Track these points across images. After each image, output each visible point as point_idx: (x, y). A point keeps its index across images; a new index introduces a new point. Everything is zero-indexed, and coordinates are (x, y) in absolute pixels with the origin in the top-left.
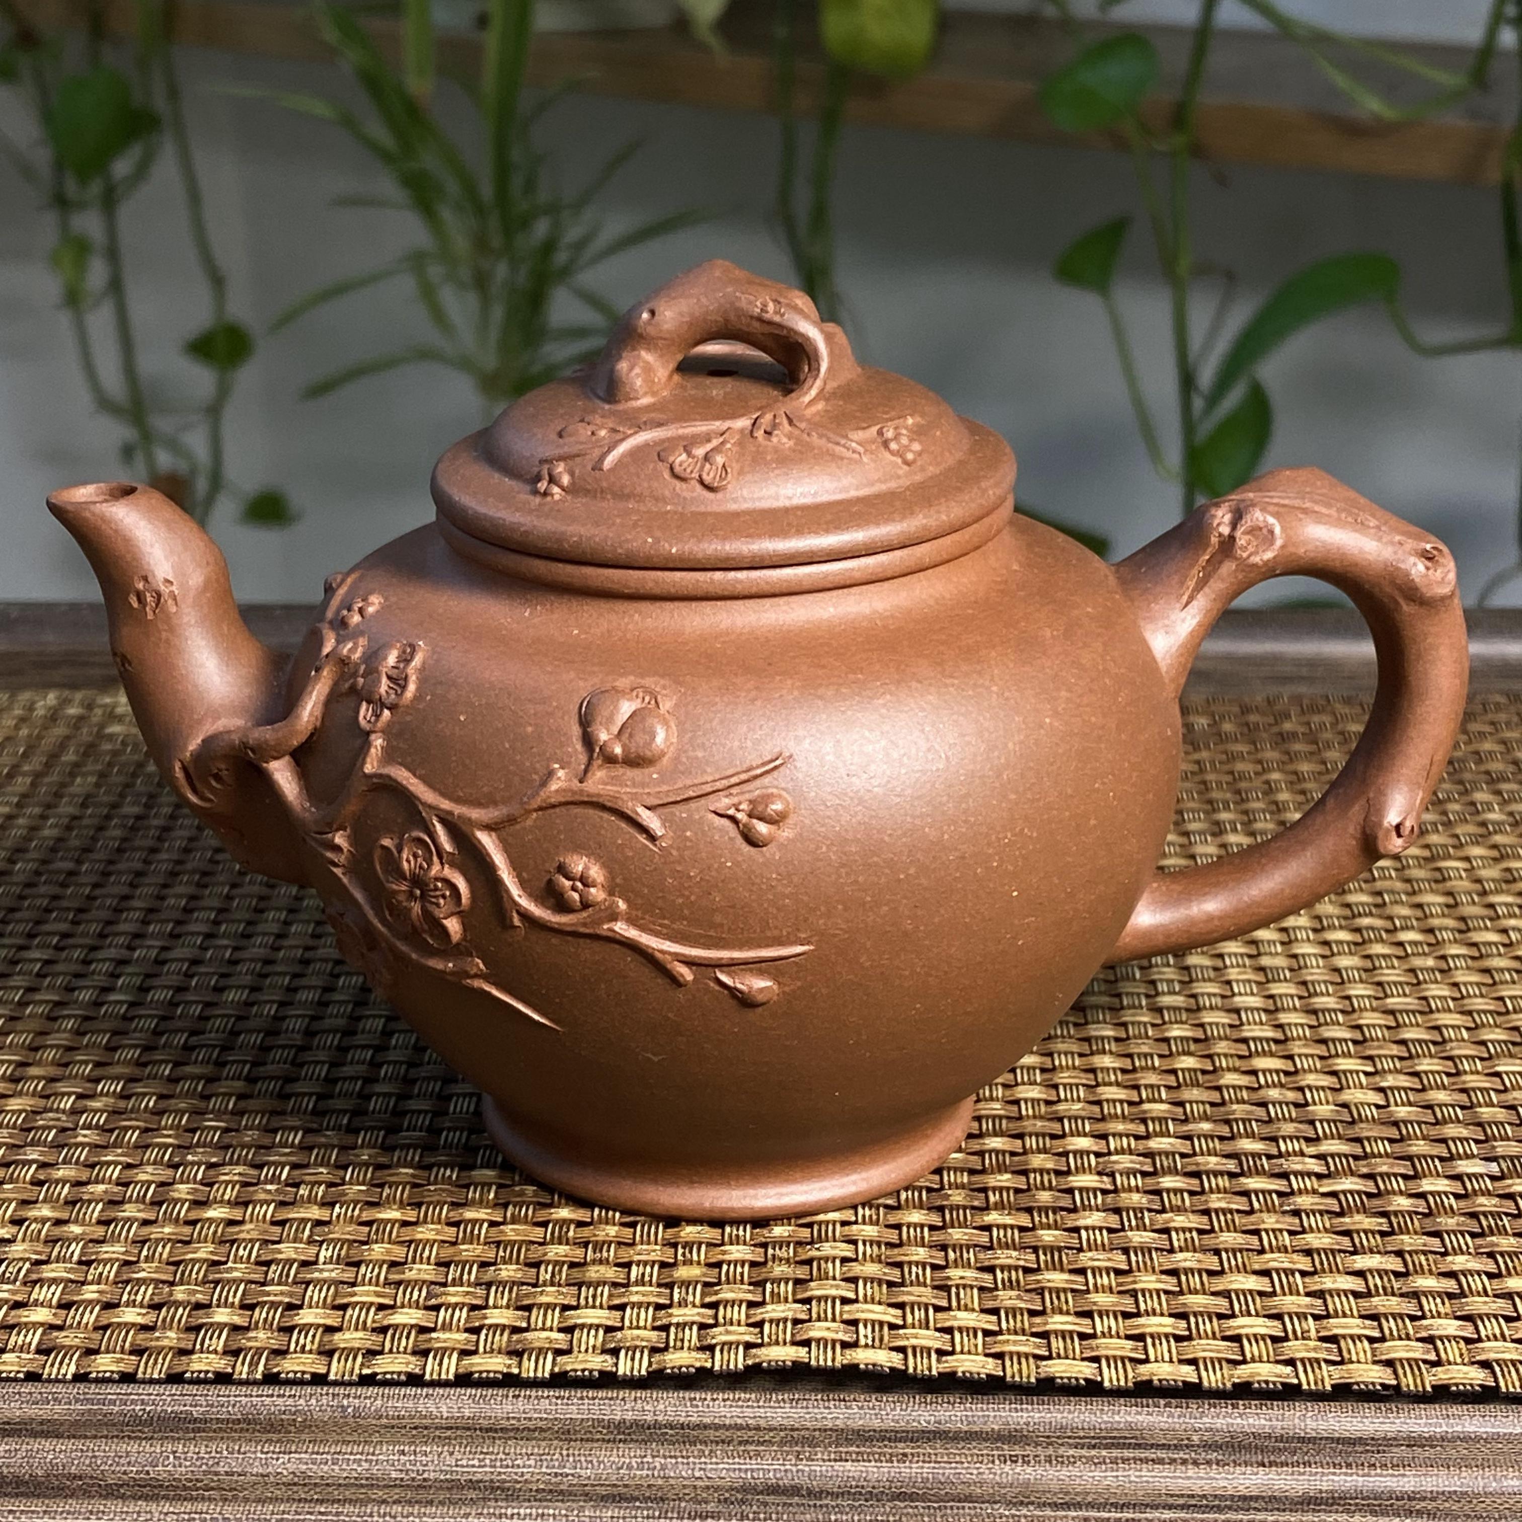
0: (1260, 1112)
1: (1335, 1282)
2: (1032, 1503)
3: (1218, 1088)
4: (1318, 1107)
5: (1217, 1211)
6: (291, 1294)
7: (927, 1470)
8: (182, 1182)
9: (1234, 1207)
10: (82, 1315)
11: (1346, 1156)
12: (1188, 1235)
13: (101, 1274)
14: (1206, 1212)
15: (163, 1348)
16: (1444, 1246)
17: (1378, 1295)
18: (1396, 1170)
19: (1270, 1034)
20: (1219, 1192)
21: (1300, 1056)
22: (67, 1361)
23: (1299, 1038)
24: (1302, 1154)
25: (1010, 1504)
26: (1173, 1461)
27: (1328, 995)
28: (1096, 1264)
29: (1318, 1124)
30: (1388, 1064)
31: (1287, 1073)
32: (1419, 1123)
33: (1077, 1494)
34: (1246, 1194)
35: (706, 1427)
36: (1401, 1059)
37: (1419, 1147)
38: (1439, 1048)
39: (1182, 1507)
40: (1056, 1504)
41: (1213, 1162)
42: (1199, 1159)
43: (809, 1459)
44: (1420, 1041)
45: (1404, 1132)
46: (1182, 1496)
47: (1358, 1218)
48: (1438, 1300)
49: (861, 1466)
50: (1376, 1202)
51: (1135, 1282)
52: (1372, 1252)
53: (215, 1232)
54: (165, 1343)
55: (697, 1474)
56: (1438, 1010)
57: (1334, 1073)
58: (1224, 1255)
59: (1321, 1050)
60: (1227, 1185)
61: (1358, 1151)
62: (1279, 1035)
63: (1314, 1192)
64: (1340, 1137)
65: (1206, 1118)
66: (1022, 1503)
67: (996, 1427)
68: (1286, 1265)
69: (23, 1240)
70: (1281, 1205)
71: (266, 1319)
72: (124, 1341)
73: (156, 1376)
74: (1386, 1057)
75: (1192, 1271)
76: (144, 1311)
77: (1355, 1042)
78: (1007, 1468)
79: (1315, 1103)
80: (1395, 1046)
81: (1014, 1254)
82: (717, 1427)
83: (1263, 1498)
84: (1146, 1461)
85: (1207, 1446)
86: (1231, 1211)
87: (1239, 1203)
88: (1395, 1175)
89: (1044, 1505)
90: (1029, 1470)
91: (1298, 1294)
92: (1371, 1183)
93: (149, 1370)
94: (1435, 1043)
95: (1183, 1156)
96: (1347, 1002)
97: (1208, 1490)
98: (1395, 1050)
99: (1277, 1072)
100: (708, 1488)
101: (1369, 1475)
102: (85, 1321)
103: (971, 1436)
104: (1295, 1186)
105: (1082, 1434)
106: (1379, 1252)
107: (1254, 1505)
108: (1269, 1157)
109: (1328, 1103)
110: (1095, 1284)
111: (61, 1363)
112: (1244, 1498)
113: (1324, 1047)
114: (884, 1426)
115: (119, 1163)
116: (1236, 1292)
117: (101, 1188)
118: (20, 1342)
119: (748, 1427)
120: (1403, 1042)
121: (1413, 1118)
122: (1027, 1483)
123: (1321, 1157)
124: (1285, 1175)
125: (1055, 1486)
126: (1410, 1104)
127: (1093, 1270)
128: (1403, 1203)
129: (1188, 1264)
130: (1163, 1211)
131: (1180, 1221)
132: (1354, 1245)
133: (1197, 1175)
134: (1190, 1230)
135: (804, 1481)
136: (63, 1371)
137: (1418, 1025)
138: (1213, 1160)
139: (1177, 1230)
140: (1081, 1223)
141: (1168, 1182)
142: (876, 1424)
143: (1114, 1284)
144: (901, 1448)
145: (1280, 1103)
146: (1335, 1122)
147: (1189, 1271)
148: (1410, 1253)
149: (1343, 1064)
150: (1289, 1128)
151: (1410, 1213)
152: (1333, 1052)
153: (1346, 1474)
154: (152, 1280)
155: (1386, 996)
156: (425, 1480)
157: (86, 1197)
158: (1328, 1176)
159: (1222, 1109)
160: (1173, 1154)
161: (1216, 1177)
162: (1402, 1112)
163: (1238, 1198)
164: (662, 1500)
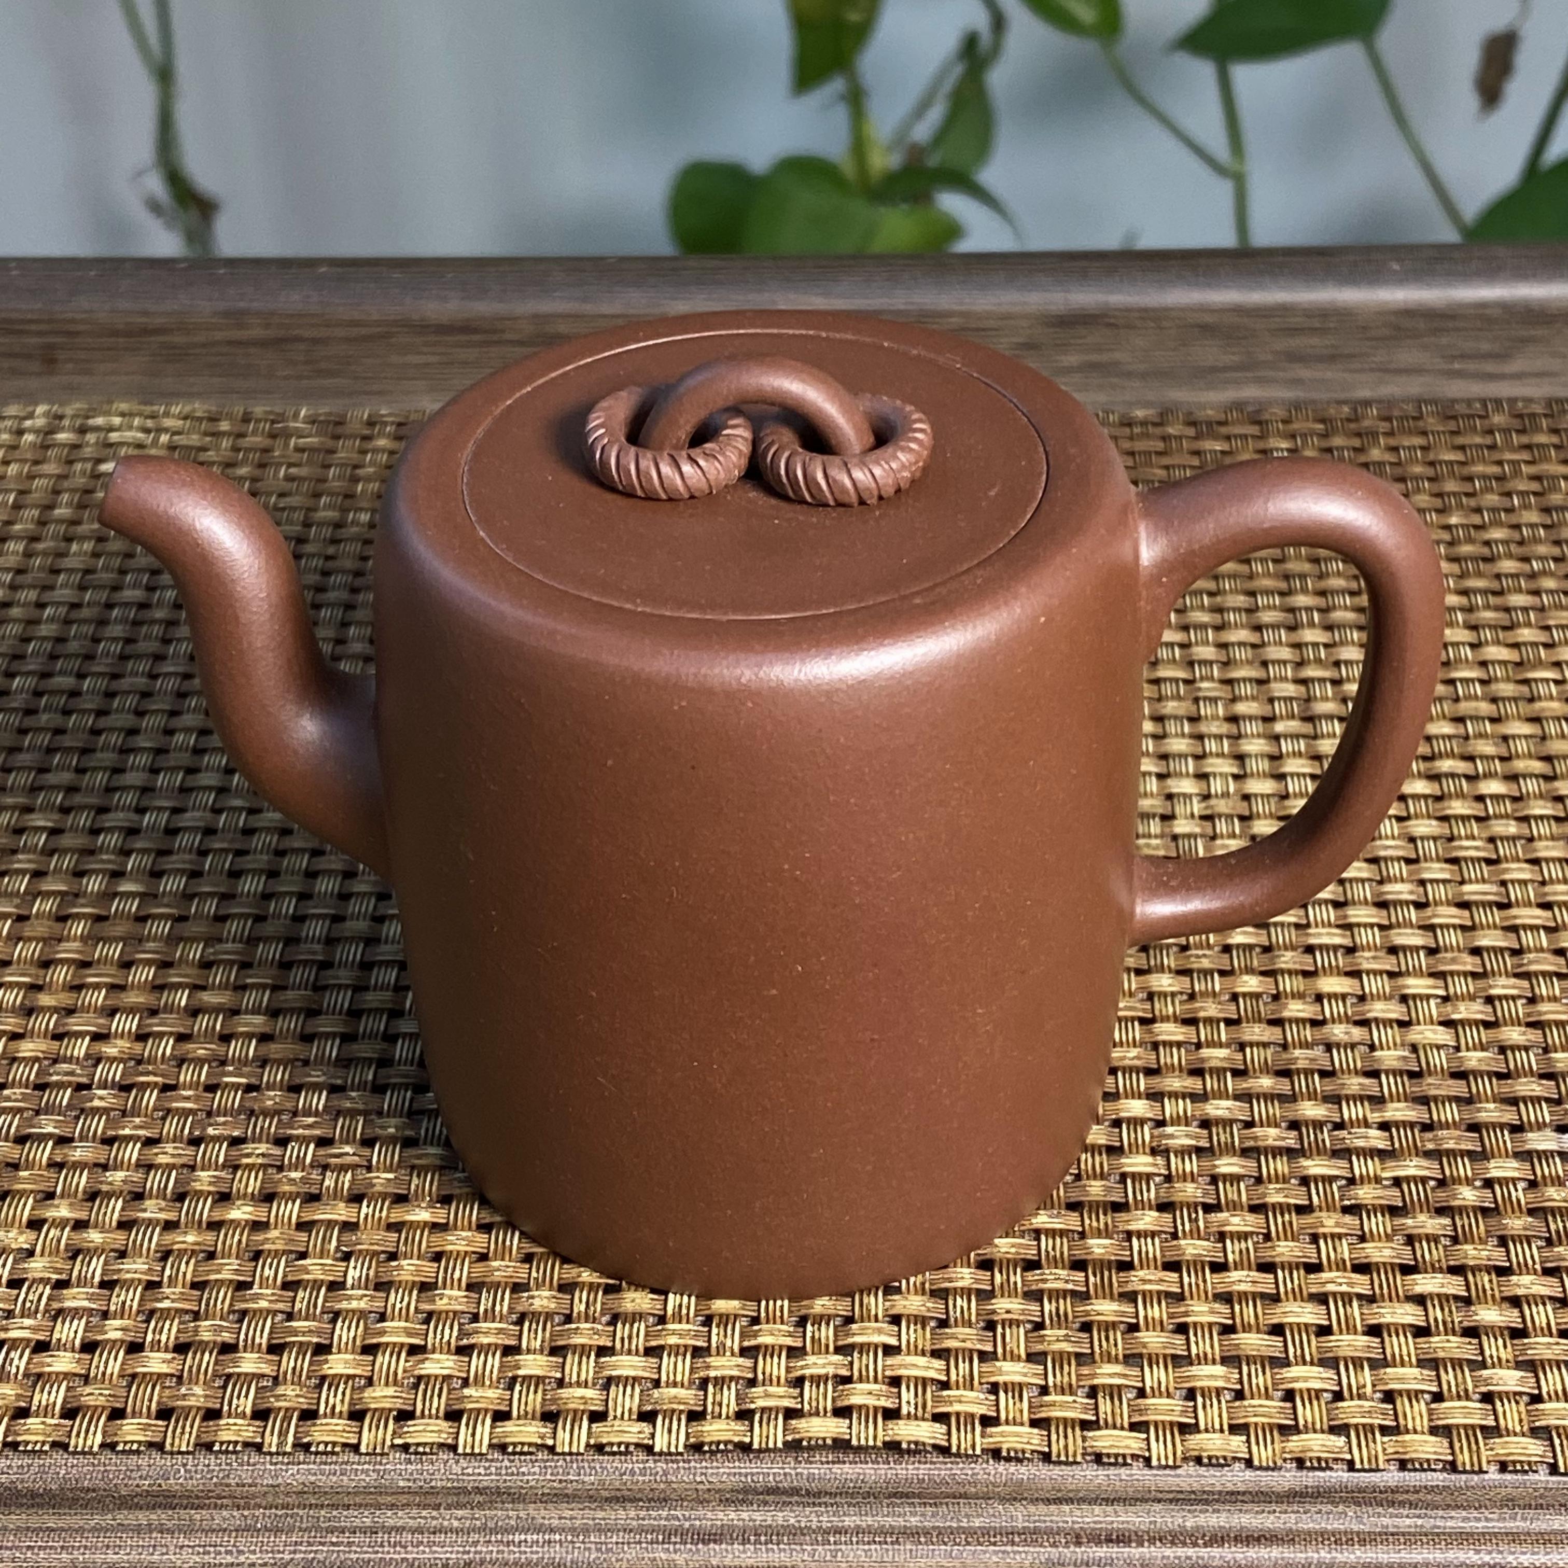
115: (138, 1138)
117: (120, 1175)
121: (1484, 1068)
157: (105, 1188)
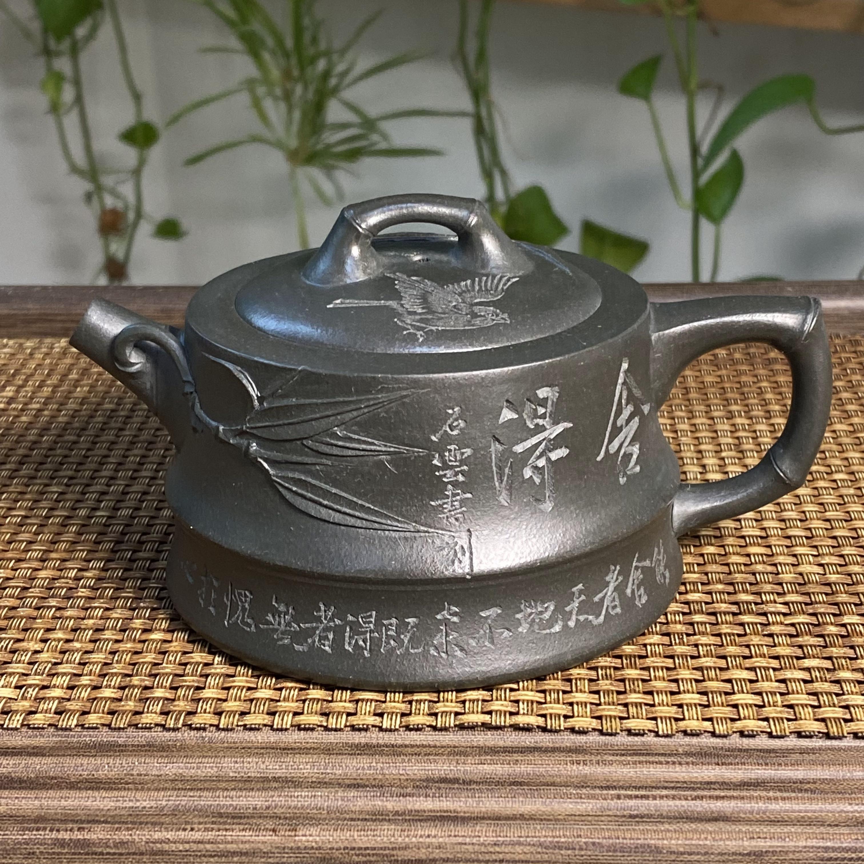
0: (752, 579)
1: (793, 674)
2: (589, 786)
3: (727, 565)
4: (786, 575)
5: (725, 634)
6: (198, 682)
7: (530, 769)
8: (137, 619)
9: (735, 632)
10: (81, 693)
11: (800, 603)
12: (708, 648)
13: (91, 670)
14: (719, 635)
15: (126, 711)
16: (856, 654)
17: (817, 681)
18: (829, 611)
19: (758, 533)
20: (727, 623)
21: (775, 546)
22: (72, 717)
23: (775, 536)
24: (775, 602)
25: (576, 787)
26: (668, 763)
27: (792, 510)
28: (656, 664)
29: (784, 585)
30: (825, 550)
31: (768, 555)
32: (843, 584)
33: (614, 781)
34: (742, 624)
35: (406, 746)
36: (833, 547)
37: (843, 598)
38: (855, 541)
39: (673, 788)
40: (602, 787)
41: (723, 607)
42: (716, 605)
43: (464, 763)
44: (844, 537)
45: (834, 589)
46: (672, 782)
47: (806, 638)
48: (852, 685)
49: (492, 767)
50: (817, 629)
51: (677, 675)
52: (814, 657)
53: (156, 647)
54: (128, 708)
55: (401, 772)
56: (856, 519)
57: (795, 556)
58: (729, 659)
59: (787, 542)
60: (732, 620)
61: (808, 600)
62: (763, 534)
63: (782, 623)
64: (797, 592)
65: (720, 582)
66: (583, 786)
67: (568, 745)
68: (765, 665)
69: (48, 651)
70: (762, 631)
71: (184, 695)
72: (104, 707)
73: (122, 726)
74: (824, 546)
75: (710, 668)
76: (115, 690)
77: (807, 538)
78: (574, 767)
79: (783, 573)
80: (830, 540)
81: (609, 659)
82: (412, 746)
83: (718, 783)
84: (653, 763)
85: (687, 754)
86: (733, 634)
87: (739, 630)
88: (829, 614)
89: (595, 787)
90: (587, 768)
91: (771, 681)
92: (814, 618)
93: (118, 723)
94: (853, 538)
95: (707, 603)
96: (803, 515)
97: (687, 779)
98: (830, 542)
99: (762, 555)
100: (407, 780)
101: (778, 770)
102: (82, 696)
103: (554, 750)
104: (771, 620)
105: (616, 748)
106: (818, 658)
107: (712, 786)
108: (756, 604)
109: (790, 573)
110: (655, 676)
111: (68, 719)
112: (708, 783)
113: (789, 541)
114: (506, 745)
116: (736, 679)
118: (45, 708)
119: (430, 746)
120: (835, 538)
122: (586, 776)
123: (786, 604)
124: (765, 614)
125: (601, 778)
126: (838, 573)
127: (654, 668)
128: (833, 629)
129: (708, 664)
130: (695, 634)
131: (704, 640)
132: (804, 653)
133: (714, 614)
134: (710, 645)
135: (461, 776)
136: (69, 723)
137: (844, 528)
138: (724, 605)
139: (702, 645)
140: (647, 641)
141: (697, 618)
142: (501, 743)
143: (665, 676)
144: (516, 757)
145: (763, 573)
146: (794, 583)
147: (708, 668)
148: (836, 658)
149: (800, 550)
150: (768, 587)
151: (836, 635)
152: (794, 543)
153: (765, 769)
154: (120, 674)
155: (826, 511)
156: (249, 777)
158: (790, 614)
159: (729, 576)
160: (701, 602)
161: (725, 615)
162: (833, 578)
163: (738, 627)
164: (382, 786)
